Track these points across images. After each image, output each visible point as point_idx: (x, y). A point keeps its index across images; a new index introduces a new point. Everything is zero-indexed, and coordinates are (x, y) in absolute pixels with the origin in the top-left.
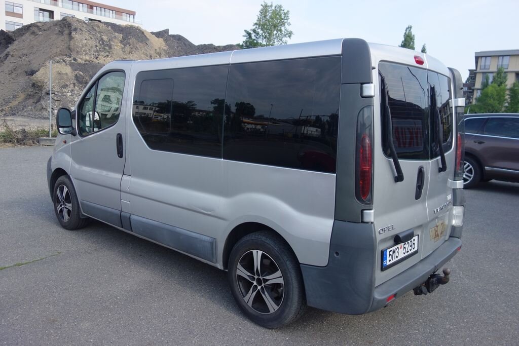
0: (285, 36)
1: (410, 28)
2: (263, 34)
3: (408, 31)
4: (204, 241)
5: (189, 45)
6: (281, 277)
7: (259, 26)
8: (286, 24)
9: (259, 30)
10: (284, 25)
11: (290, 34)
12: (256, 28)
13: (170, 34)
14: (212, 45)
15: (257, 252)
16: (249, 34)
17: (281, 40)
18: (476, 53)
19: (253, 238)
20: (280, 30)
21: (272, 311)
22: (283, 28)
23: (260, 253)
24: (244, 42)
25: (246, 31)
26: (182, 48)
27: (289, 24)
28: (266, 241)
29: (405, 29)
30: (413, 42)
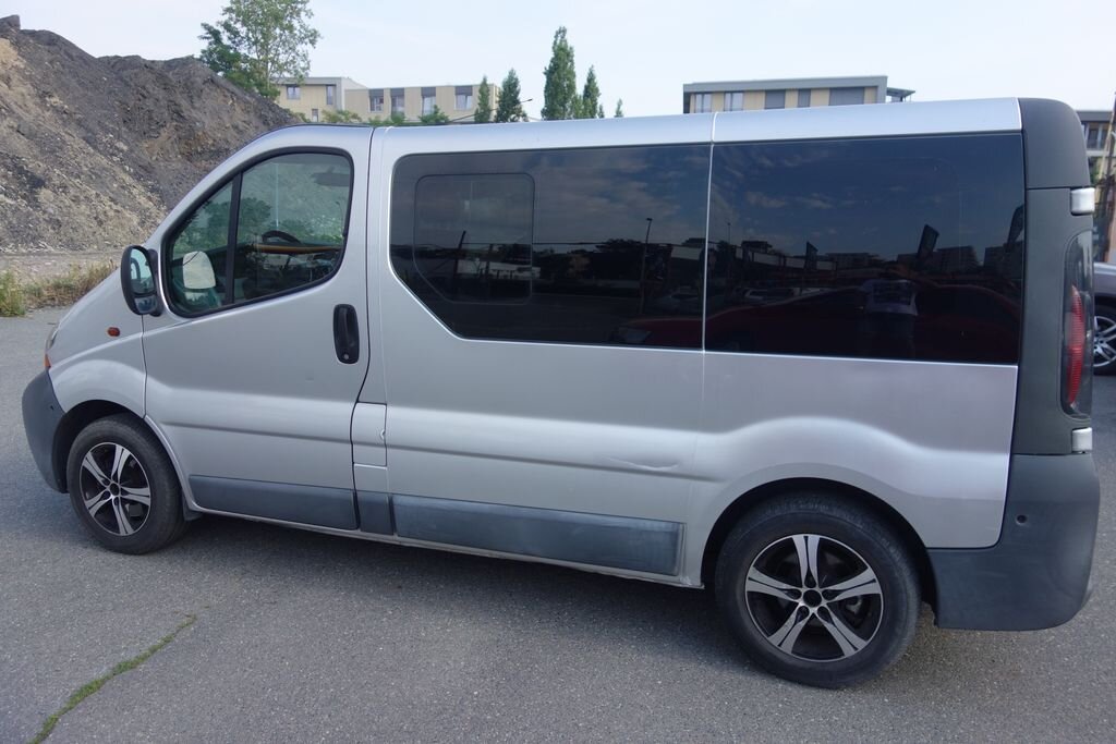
0: (301, 40)
1: (562, 32)
2: (250, 35)
3: (559, 38)
4: (653, 532)
5: (81, 58)
6: (874, 581)
7: (238, 15)
8: (303, 14)
9: (238, 26)
10: (298, 14)
11: (312, 37)
12: (231, 19)
13: (22, 28)
14: (137, 57)
15: (806, 538)
16: (215, 34)
17: (293, 49)
18: (685, 86)
19: (792, 511)
20: (290, 28)
21: (848, 652)
22: (295, 23)
23: (814, 539)
24: (203, 52)
25: (205, 26)
26: (63, 66)
27: (310, 14)
28: (830, 513)
29: (554, 34)
30: (572, 61)
